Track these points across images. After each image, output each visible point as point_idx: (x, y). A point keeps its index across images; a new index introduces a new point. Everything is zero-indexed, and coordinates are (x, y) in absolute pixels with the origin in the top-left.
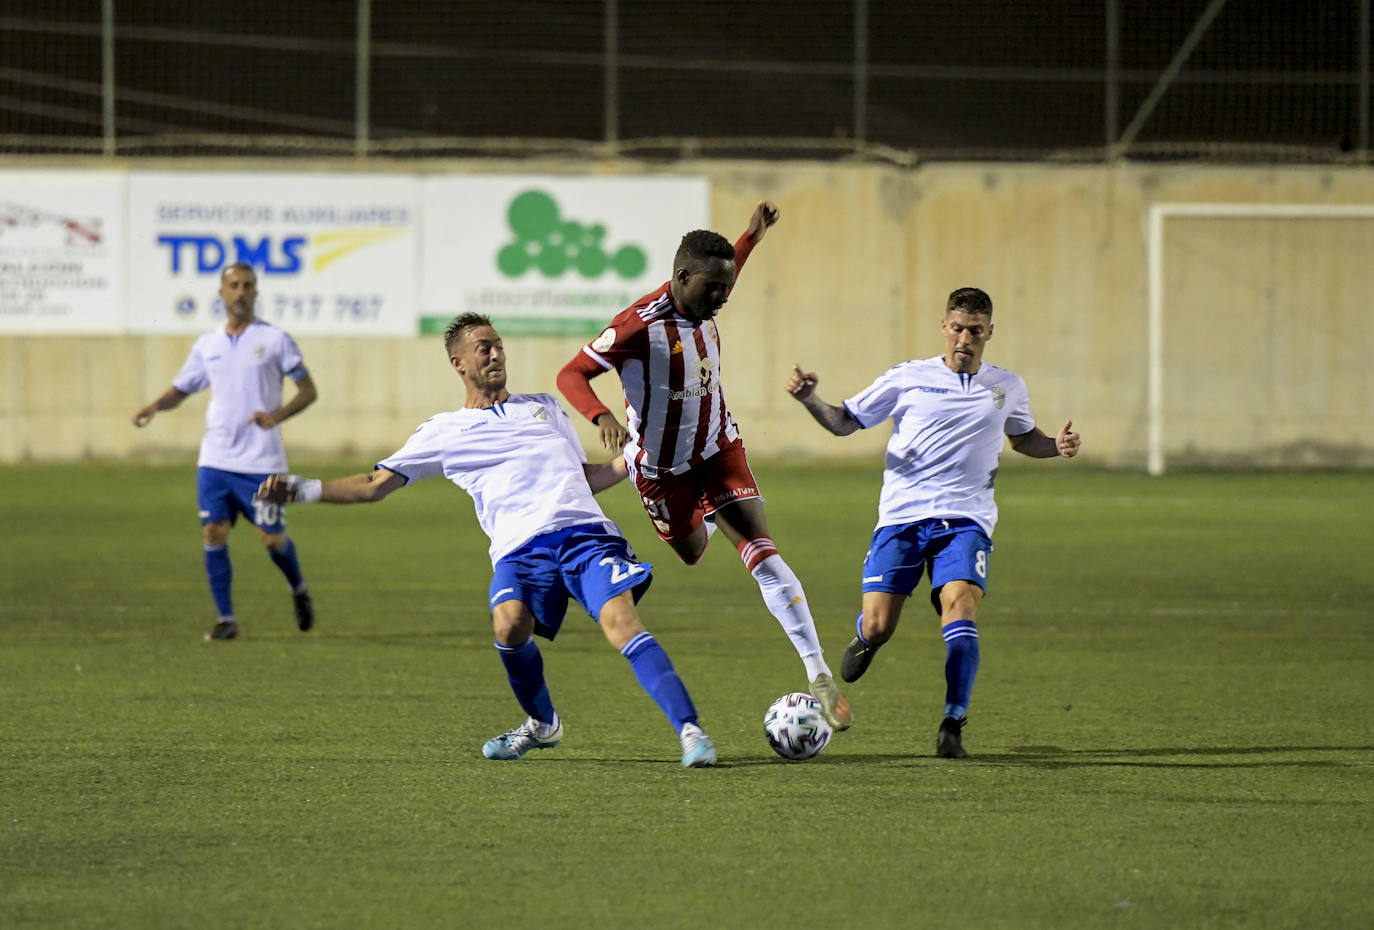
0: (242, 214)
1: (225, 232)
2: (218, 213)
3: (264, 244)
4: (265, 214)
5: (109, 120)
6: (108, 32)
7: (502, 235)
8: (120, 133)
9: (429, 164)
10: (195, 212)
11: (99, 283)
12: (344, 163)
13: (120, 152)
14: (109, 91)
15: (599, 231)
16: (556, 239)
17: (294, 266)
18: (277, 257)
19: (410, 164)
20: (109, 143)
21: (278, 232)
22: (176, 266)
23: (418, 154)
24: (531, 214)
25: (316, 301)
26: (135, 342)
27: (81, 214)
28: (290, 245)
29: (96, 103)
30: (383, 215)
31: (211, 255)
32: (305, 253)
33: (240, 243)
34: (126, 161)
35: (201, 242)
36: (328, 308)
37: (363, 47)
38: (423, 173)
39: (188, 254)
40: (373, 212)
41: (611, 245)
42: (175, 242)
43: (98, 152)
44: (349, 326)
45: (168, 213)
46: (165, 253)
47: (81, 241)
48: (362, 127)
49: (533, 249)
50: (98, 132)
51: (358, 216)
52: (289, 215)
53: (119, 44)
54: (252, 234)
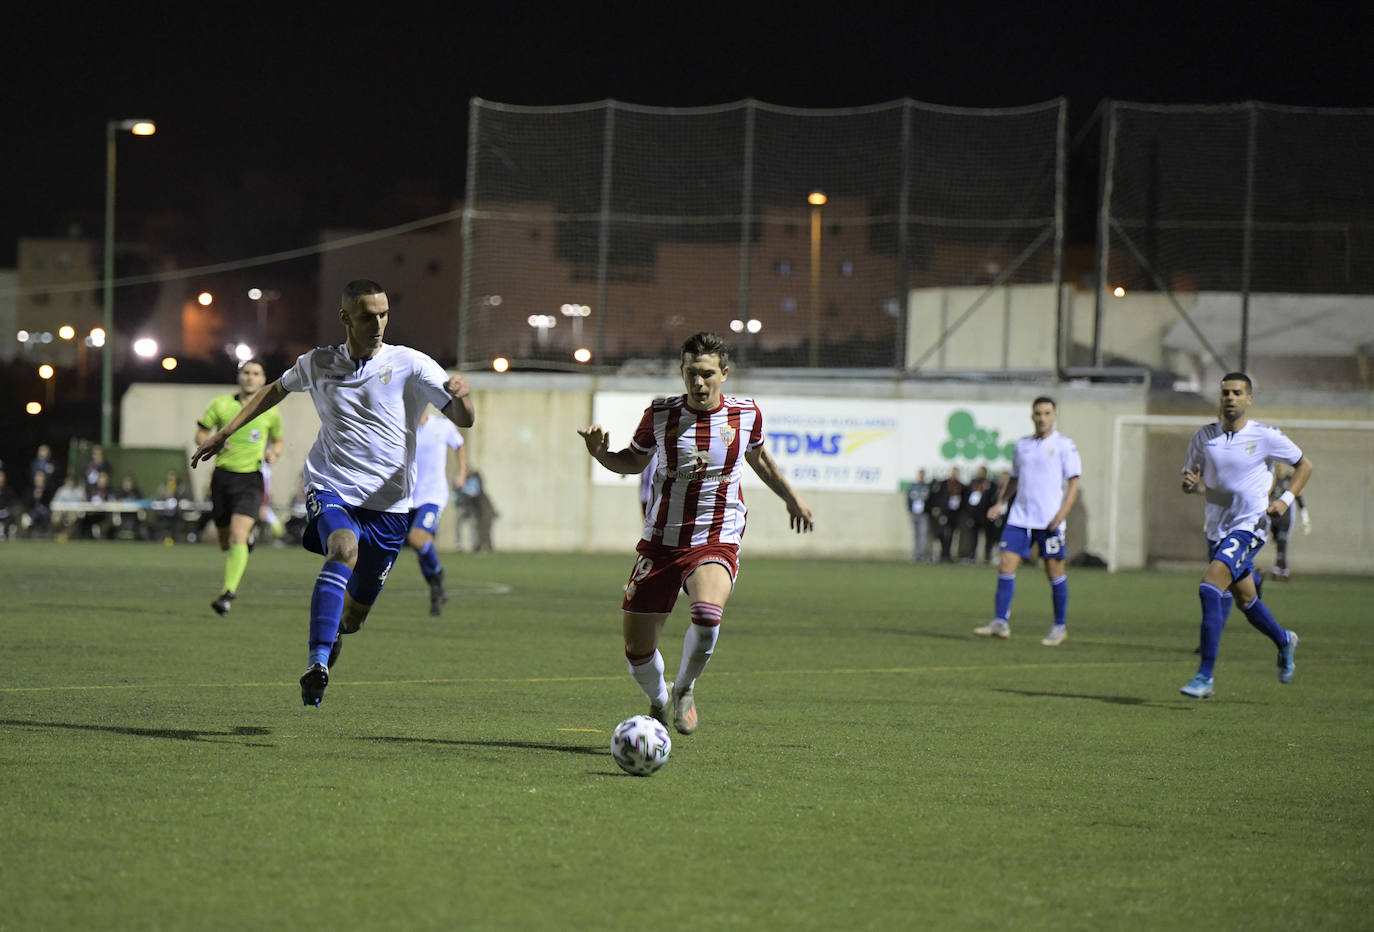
0: (811, 421)
1: (801, 430)
2: (797, 421)
3: (821, 439)
4: (822, 422)
7: (942, 435)
10: (787, 420)
15: (995, 434)
16: (972, 438)
17: (835, 451)
18: (827, 445)
21: (829, 431)
22: (775, 450)
24: (960, 424)
25: (846, 471)
28: (835, 439)
30: (882, 423)
31: (793, 444)
32: (842, 444)
33: (808, 437)
35: (789, 436)
36: (852, 474)
39: (782, 443)
40: (878, 422)
41: (1002, 442)
42: (775, 437)
44: (863, 486)
45: (773, 421)
49: (960, 444)
51: (871, 423)
52: (835, 422)
54: (815, 433)
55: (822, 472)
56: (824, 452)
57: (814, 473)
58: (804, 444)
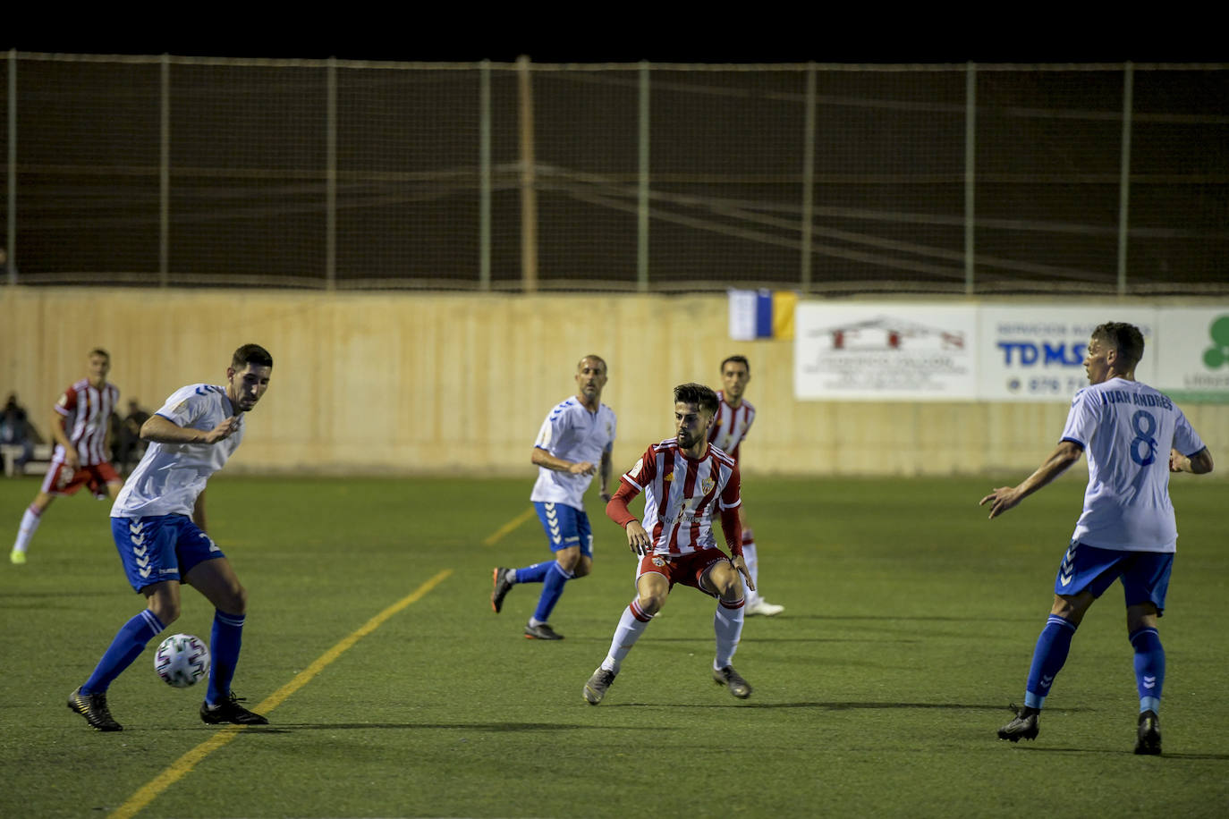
0: (1048, 330)
1: (1038, 340)
2: (1034, 329)
3: (1062, 348)
4: (1063, 330)
5: (969, 274)
6: (970, 222)
7: (1206, 342)
8: (977, 282)
9: (1163, 299)
10: (1020, 329)
11: (961, 371)
12: (1110, 298)
13: (977, 293)
14: (969, 258)
17: (1079, 361)
18: (1069, 355)
19: (1150, 299)
20: (969, 287)
21: (1070, 341)
22: (1008, 360)
23: (1156, 294)
26: (983, 406)
27: (952, 329)
28: (1077, 348)
29: (961, 265)
31: (1029, 354)
33: (1047, 348)
34: (981, 296)
35: (1023, 347)
37: (1123, 231)
38: (1158, 306)
39: (1016, 354)
42: (1007, 347)
43: (963, 293)
45: (1003, 329)
46: (1001, 354)
47: (952, 346)
48: (1122, 279)
49: (1226, 351)
50: (962, 281)
52: (1077, 330)
53: (977, 230)
54: (1055, 342)
55: (1064, 385)
56: (1065, 362)
57: (1054, 385)
58: (1042, 354)
